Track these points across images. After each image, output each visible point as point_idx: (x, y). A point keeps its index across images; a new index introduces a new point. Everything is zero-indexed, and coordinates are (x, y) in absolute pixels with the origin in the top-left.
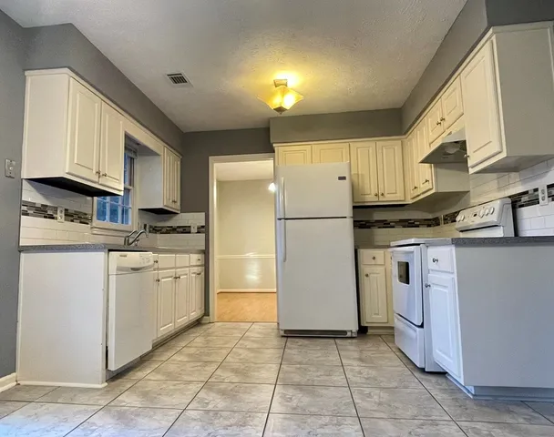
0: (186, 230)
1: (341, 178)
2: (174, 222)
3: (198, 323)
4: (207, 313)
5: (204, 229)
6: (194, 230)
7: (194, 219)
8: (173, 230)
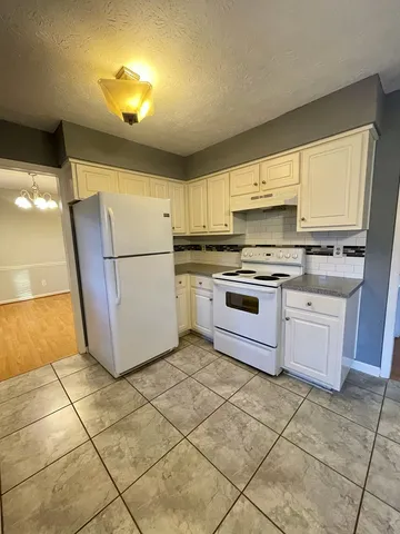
1: (165, 215)
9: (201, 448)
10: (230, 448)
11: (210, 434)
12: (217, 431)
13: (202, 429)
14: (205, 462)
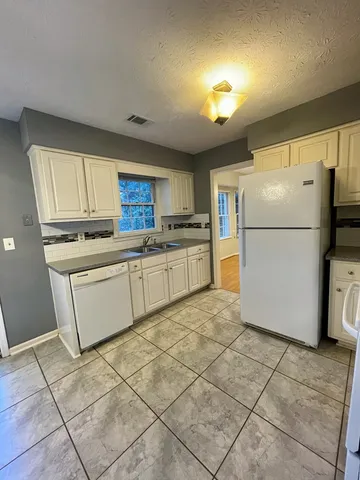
0: (198, 226)
1: (306, 183)
2: (192, 221)
3: (207, 288)
4: (212, 281)
5: (209, 225)
6: (203, 226)
7: (203, 218)
8: (190, 226)
9: (192, 387)
10: (193, 410)
11: (205, 393)
12: (209, 399)
13: (209, 387)
14: (181, 390)
